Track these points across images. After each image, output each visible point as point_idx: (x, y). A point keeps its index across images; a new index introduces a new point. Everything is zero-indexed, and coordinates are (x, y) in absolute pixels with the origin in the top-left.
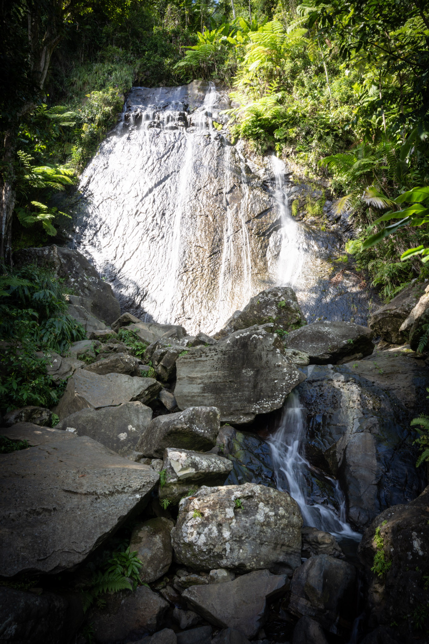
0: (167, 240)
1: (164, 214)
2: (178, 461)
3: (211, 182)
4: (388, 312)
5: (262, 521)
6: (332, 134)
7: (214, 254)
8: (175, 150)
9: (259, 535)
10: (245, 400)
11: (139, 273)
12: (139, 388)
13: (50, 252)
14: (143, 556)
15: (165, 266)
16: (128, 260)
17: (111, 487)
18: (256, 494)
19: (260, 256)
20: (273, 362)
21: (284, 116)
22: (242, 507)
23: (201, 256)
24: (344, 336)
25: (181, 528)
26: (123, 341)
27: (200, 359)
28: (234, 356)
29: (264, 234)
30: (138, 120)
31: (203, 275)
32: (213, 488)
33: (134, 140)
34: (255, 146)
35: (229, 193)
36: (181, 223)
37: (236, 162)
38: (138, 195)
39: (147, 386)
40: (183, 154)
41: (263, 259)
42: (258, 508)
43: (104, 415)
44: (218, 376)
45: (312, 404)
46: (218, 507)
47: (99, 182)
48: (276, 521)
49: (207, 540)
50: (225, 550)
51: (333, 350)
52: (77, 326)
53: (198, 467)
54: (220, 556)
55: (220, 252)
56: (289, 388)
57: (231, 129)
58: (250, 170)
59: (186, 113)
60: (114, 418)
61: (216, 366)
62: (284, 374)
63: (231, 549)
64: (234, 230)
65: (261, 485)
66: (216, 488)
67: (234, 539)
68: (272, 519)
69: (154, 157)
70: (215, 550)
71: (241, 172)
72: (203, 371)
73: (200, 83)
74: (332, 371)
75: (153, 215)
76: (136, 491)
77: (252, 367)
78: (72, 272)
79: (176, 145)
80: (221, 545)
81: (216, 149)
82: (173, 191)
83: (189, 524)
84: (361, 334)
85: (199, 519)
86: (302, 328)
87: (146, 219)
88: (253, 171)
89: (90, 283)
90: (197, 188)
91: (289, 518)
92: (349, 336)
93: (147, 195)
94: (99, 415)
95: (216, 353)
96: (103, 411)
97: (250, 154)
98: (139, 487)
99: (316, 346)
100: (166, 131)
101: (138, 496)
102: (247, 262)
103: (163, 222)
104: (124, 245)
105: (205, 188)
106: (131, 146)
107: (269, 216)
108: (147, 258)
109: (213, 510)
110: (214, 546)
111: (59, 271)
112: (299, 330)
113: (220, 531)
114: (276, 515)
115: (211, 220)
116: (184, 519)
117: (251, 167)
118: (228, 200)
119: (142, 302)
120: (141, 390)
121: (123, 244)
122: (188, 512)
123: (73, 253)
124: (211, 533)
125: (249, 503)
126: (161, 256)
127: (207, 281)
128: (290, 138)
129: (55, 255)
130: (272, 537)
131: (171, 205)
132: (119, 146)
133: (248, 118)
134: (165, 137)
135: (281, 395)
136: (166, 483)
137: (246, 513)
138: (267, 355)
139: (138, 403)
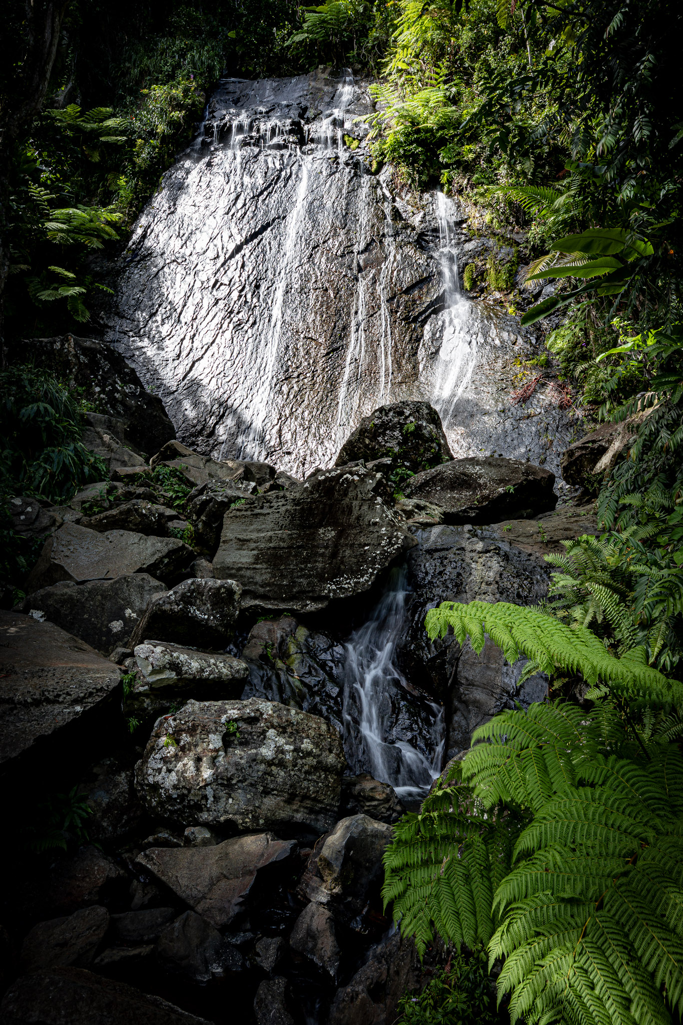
0: (261, 328)
1: (257, 287)
2: (147, 658)
3: (336, 235)
4: (590, 445)
5: (271, 758)
6: (533, 153)
7: (333, 351)
8: (281, 183)
9: (262, 779)
10: (316, 577)
11: (214, 380)
12: (153, 554)
13: (62, 345)
14: (95, 801)
15: (254, 371)
16: (199, 360)
17: (37, 693)
18: (265, 716)
19: (407, 355)
20: (366, 519)
21: (456, 124)
22: (238, 735)
23: (313, 354)
24: (502, 481)
25: (147, 762)
26: (161, 485)
27: (259, 511)
28: (310, 509)
29: (415, 320)
30: (224, 134)
31: (314, 384)
32: (202, 704)
33: (216, 167)
34: (410, 175)
35: (362, 252)
36: (284, 302)
37: (377, 202)
38: (218, 257)
39: (166, 551)
40: (294, 188)
41: (413, 359)
42: (264, 738)
43: (89, 592)
44: (282, 540)
45: (425, 586)
46: (198, 732)
47: (160, 234)
48: (295, 759)
49: (179, 780)
50: (205, 797)
51: (482, 502)
52: (92, 460)
53: (181, 670)
54: (198, 808)
55: (344, 347)
56: (386, 559)
57: (372, 147)
58: (400, 215)
59: (303, 122)
60: (104, 597)
61: (281, 523)
62: (381, 537)
63: (214, 797)
64: (368, 312)
65: (275, 703)
66: (207, 704)
67: (220, 781)
68: (289, 757)
69: (247, 194)
70: (191, 797)
71: (385, 218)
72: (259, 531)
73: (328, 70)
74: (468, 535)
75: (240, 288)
76: (77, 701)
77: (335, 524)
78: (96, 377)
79: (283, 173)
80: (199, 789)
81: (346, 181)
82: (273, 250)
83: (158, 756)
84: (530, 478)
85: (172, 750)
86: (439, 468)
87: (229, 294)
88: (404, 215)
89: (125, 395)
90: (312, 244)
91: (319, 756)
92: (509, 480)
93: (232, 256)
94: (81, 592)
95: (284, 502)
96: (89, 586)
97: (401, 190)
98: (82, 695)
99: (457, 496)
100: (269, 152)
101: (78, 708)
102: (385, 362)
103: (255, 300)
104: (194, 335)
105: (326, 245)
106: (212, 177)
107: (425, 290)
108: (228, 357)
109: (191, 736)
110: (189, 790)
111: (76, 376)
112: (433, 470)
113: (198, 769)
114: (297, 750)
115: (332, 295)
116: (153, 749)
117: (401, 211)
118: (362, 263)
119: (217, 427)
120: (156, 557)
121: (192, 333)
122: (159, 737)
123: (98, 346)
124: (185, 771)
125: (250, 729)
126: (249, 353)
127: (321, 393)
128: (466, 161)
129: (71, 349)
130: (285, 783)
131: (269, 272)
132: (193, 178)
133: (399, 128)
134: (266, 162)
135: (370, 570)
136: (131, 692)
137: (244, 743)
138: (360, 506)
139: (145, 575)
